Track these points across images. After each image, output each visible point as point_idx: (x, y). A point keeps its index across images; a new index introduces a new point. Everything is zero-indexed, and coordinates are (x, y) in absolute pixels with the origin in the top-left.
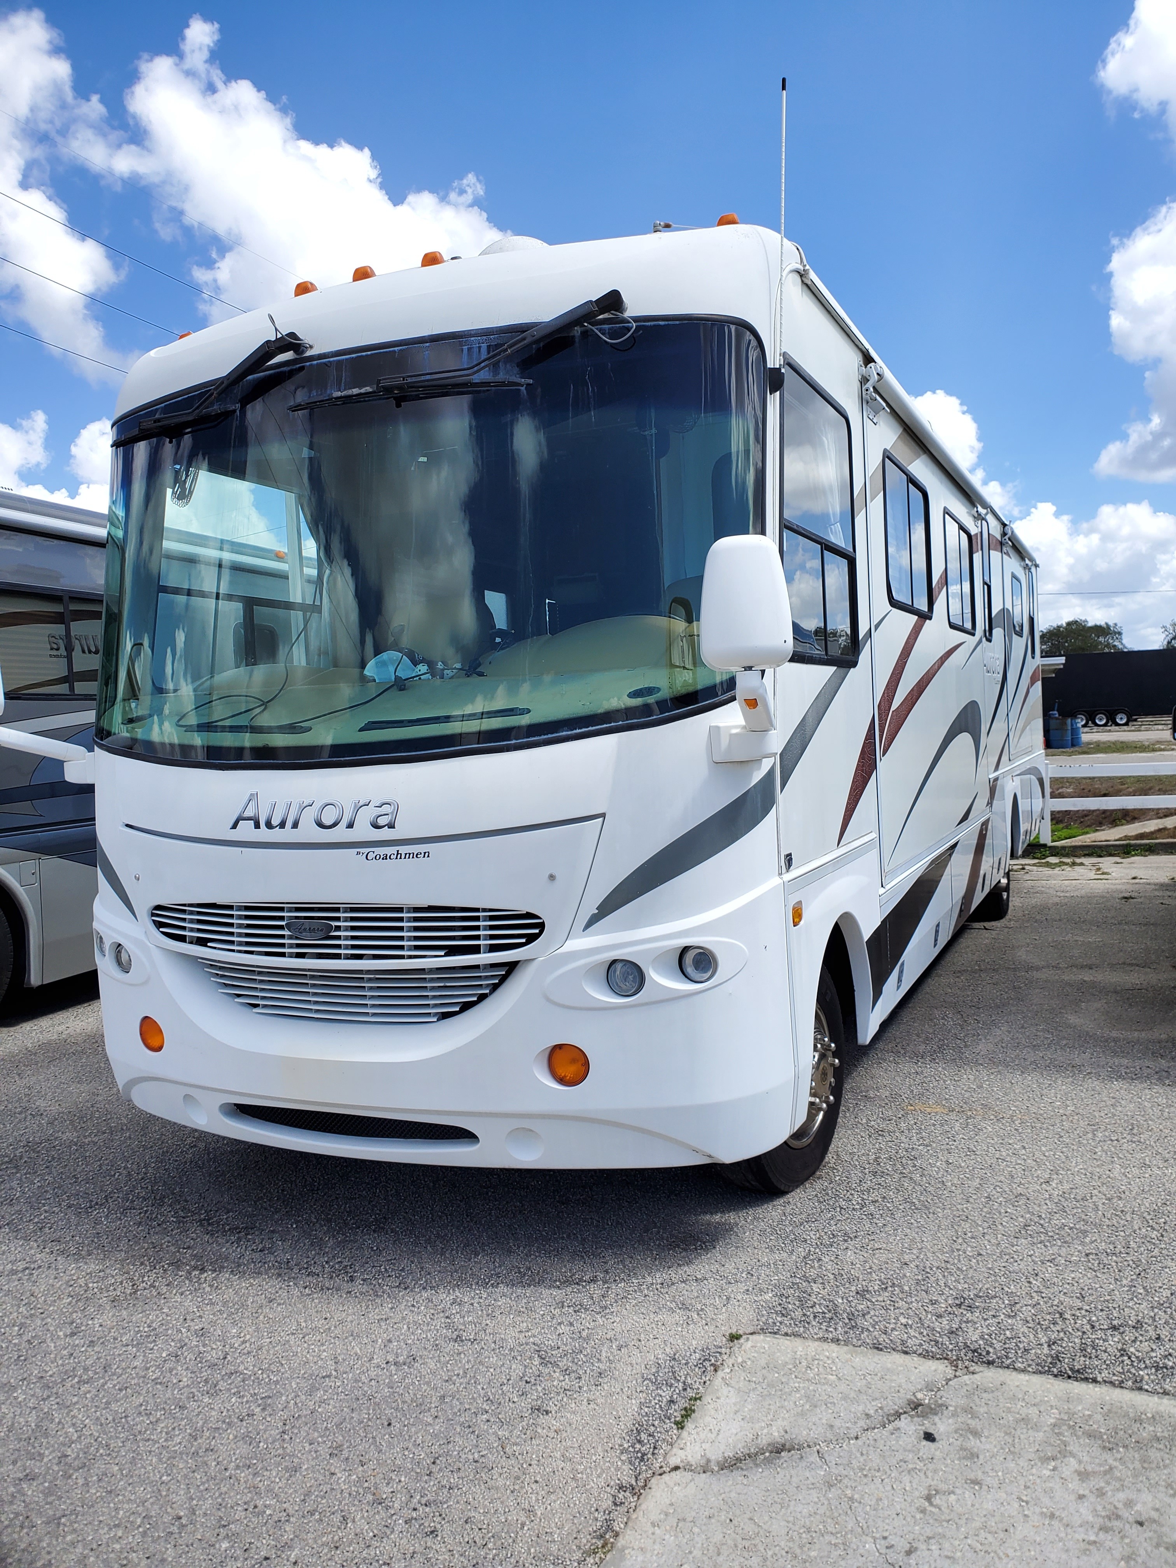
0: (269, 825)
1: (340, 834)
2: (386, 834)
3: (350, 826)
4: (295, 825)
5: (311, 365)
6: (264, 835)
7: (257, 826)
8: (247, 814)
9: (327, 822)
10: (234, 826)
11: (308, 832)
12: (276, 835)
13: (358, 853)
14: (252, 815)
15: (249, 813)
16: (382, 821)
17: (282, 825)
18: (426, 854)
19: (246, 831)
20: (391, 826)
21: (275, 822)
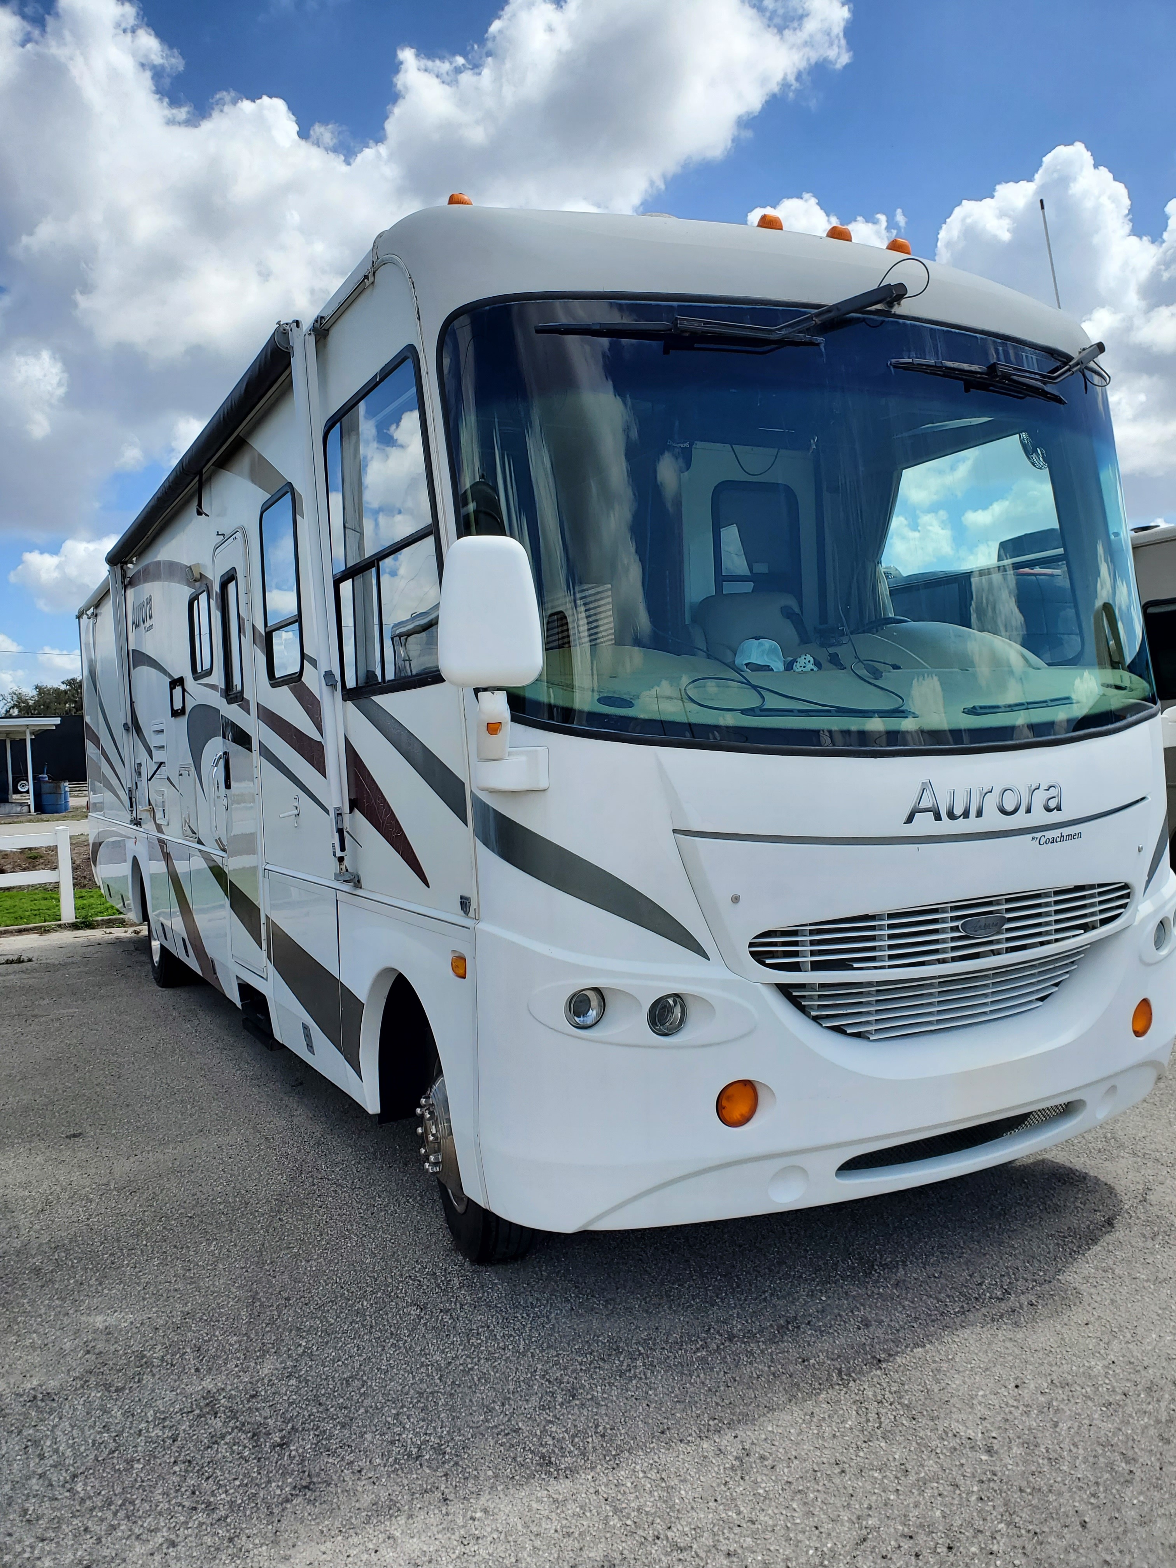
0: (951, 816)
1: (1020, 820)
2: (1055, 817)
3: (1029, 811)
4: (979, 814)
5: (904, 323)
6: (946, 827)
7: (938, 817)
8: (924, 804)
9: (1009, 808)
10: (910, 820)
11: (993, 820)
12: (961, 826)
13: (1033, 838)
14: (929, 805)
15: (925, 803)
16: (1052, 804)
17: (966, 814)
18: (1079, 835)
19: (925, 824)
20: (1059, 808)
21: (958, 811)
